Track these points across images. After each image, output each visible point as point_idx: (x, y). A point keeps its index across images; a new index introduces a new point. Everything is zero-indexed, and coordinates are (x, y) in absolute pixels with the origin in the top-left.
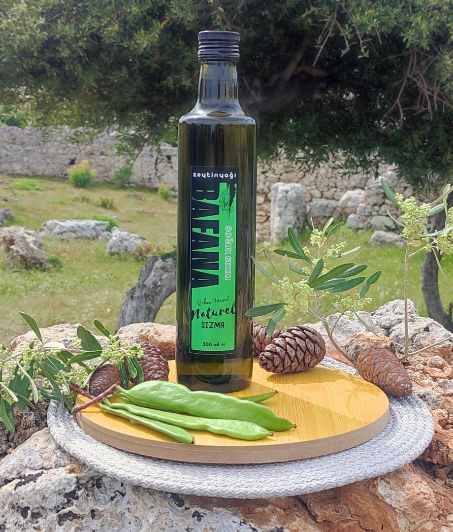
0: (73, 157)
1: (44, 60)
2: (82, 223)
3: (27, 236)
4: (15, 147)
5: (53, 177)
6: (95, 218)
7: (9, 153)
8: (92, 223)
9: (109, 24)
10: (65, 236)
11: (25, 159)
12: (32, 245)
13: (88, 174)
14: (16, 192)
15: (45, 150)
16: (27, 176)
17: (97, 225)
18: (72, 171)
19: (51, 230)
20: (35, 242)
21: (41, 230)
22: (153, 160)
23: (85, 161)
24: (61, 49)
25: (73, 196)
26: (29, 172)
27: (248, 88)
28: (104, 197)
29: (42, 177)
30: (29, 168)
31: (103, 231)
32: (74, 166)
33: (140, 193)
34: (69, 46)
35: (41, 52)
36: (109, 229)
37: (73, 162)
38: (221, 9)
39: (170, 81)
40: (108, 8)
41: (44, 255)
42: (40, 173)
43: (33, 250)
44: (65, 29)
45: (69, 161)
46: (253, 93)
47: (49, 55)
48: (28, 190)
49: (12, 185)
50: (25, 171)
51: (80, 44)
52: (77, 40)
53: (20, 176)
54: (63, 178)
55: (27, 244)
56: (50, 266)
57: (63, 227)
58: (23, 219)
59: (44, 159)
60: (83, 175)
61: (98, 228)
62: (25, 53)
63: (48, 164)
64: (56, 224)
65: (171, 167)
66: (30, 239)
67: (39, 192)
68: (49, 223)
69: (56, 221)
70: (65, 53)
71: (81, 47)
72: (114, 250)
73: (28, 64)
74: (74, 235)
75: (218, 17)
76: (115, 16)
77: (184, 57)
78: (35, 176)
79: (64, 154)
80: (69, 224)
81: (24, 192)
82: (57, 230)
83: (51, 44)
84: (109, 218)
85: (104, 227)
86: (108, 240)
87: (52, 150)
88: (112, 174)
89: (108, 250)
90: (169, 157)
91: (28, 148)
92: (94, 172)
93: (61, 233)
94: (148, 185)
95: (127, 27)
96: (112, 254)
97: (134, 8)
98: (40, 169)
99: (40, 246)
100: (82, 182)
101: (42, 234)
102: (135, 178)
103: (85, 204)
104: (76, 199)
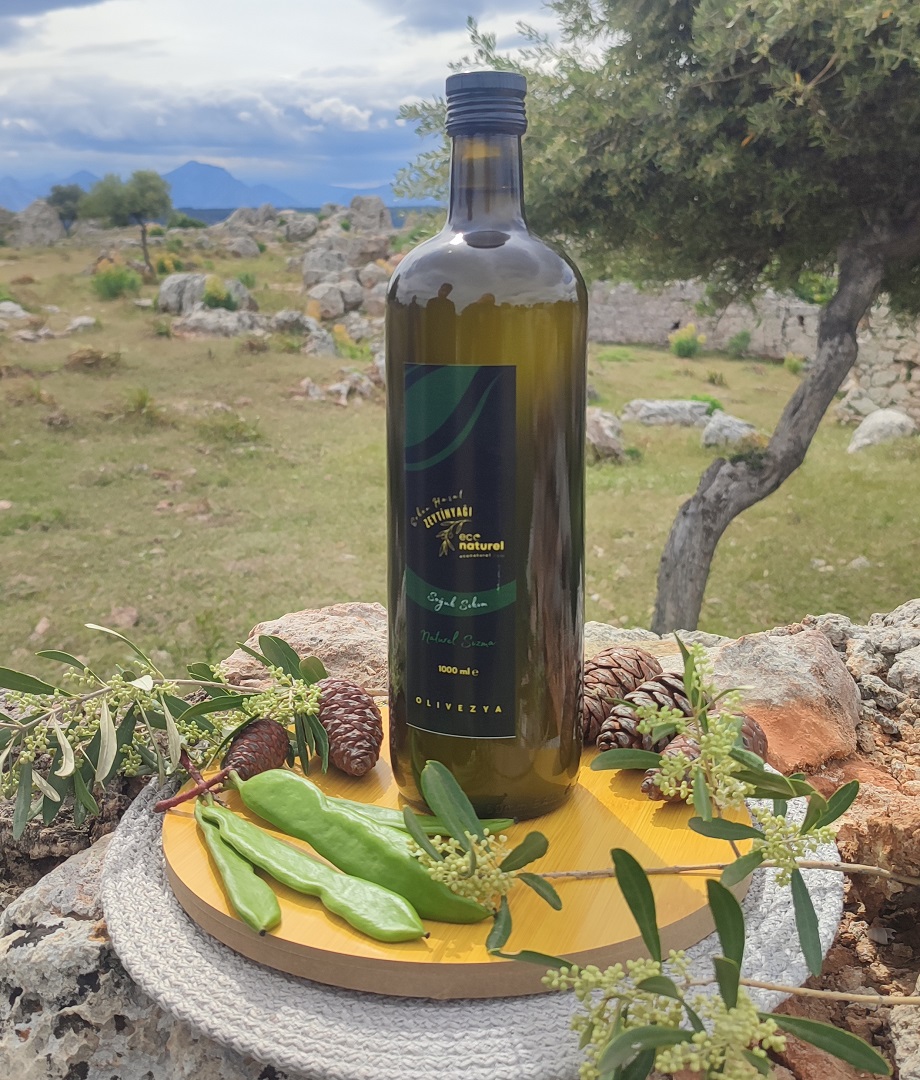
0: (677, 319)
1: (586, 199)
2: (675, 404)
3: (602, 419)
4: (607, 308)
5: (651, 345)
6: (695, 398)
7: (600, 316)
8: (688, 404)
9: (668, 147)
10: (652, 420)
11: (619, 322)
12: (608, 432)
13: (694, 340)
14: (604, 363)
15: (642, 312)
16: (619, 343)
17: (694, 407)
18: (675, 337)
19: (635, 412)
20: (612, 428)
21: (624, 412)
22: (780, 322)
23: (691, 325)
24: (608, 185)
25: (673, 369)
26: (623, 339)
27: (869, 223)
28: (713, 371)
29: (638, 344)
30: (622, 334)
31: (701, 415)
32: (677, 331)
33: (760, 365)
34: (619, 182)
35: (584, 189)
36: (709, 412)
37: (677, 326)
38: (822, 113)
39: (757, 217)
40: (667, 126)
41: (622, 445)
42: (636, 340)
43: (607, 437)
44: (613, 160)
45: (672, 325)
46: (876, 229)
47: (593, 192)
48: (619, 360)
49: (601, 354)
50: (618, 338)
51: (632, 177)
52: (627, 172)
53: (611, 343)
54: (664, 346)
55: (600, 431)
56: (627, 458)
57: (649, 409)
58: (608, 396)
59: (642, 322)
60: (688, 342)
61: (695, 411)
62: (563, 194)
63: (646, 329)
64: (642, 405)
65: (804, 331)
66: (606, 424)
67: (632, 364)
68: (634, 403)
69: (642, 401)
70: (613, 191)
71: (634, 181)
72: (712, 440)
73: (567, 206)
74: (663, 419)
75: (818, 124)
76: (676, 136)
77: (773, 185)
78: (630, 343)
79: (665, 316)
80: (658, 405)
81: (614, 364)
82: (642, 413)
83: (596, 179)
84: (712, 398)
85: (704, 410)
86: (705, 426)
87: (652, 312)
88: (726, 341)
89: (703, 441)
90: (801, 319)
91: (622, 309)
92: (702, 338)
93: (648, 417)
94: (771, 354)
95: (694, 149)
96: (709, 446)
97: (701, 125)
98: (636, 335)
99: (619, 433)
100: (687, 351)
101: (624, 417)
102: (754, 346)
103: (688, 378)
104: (677, 373)
